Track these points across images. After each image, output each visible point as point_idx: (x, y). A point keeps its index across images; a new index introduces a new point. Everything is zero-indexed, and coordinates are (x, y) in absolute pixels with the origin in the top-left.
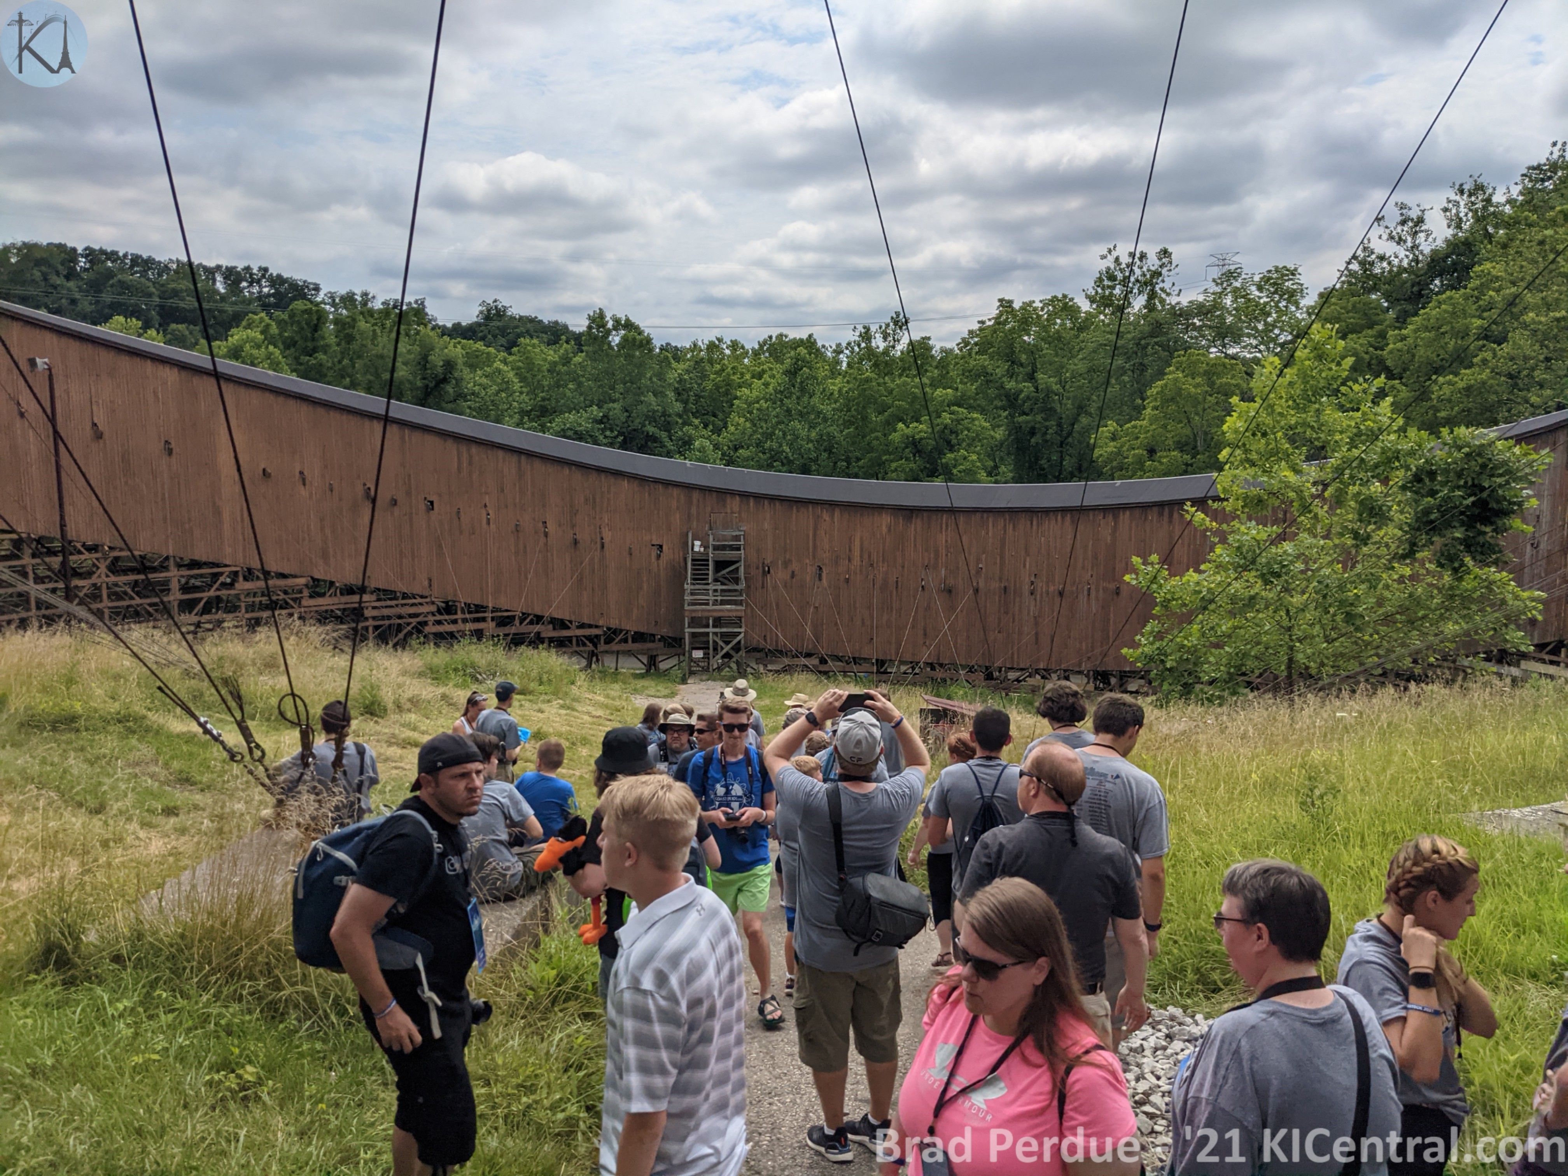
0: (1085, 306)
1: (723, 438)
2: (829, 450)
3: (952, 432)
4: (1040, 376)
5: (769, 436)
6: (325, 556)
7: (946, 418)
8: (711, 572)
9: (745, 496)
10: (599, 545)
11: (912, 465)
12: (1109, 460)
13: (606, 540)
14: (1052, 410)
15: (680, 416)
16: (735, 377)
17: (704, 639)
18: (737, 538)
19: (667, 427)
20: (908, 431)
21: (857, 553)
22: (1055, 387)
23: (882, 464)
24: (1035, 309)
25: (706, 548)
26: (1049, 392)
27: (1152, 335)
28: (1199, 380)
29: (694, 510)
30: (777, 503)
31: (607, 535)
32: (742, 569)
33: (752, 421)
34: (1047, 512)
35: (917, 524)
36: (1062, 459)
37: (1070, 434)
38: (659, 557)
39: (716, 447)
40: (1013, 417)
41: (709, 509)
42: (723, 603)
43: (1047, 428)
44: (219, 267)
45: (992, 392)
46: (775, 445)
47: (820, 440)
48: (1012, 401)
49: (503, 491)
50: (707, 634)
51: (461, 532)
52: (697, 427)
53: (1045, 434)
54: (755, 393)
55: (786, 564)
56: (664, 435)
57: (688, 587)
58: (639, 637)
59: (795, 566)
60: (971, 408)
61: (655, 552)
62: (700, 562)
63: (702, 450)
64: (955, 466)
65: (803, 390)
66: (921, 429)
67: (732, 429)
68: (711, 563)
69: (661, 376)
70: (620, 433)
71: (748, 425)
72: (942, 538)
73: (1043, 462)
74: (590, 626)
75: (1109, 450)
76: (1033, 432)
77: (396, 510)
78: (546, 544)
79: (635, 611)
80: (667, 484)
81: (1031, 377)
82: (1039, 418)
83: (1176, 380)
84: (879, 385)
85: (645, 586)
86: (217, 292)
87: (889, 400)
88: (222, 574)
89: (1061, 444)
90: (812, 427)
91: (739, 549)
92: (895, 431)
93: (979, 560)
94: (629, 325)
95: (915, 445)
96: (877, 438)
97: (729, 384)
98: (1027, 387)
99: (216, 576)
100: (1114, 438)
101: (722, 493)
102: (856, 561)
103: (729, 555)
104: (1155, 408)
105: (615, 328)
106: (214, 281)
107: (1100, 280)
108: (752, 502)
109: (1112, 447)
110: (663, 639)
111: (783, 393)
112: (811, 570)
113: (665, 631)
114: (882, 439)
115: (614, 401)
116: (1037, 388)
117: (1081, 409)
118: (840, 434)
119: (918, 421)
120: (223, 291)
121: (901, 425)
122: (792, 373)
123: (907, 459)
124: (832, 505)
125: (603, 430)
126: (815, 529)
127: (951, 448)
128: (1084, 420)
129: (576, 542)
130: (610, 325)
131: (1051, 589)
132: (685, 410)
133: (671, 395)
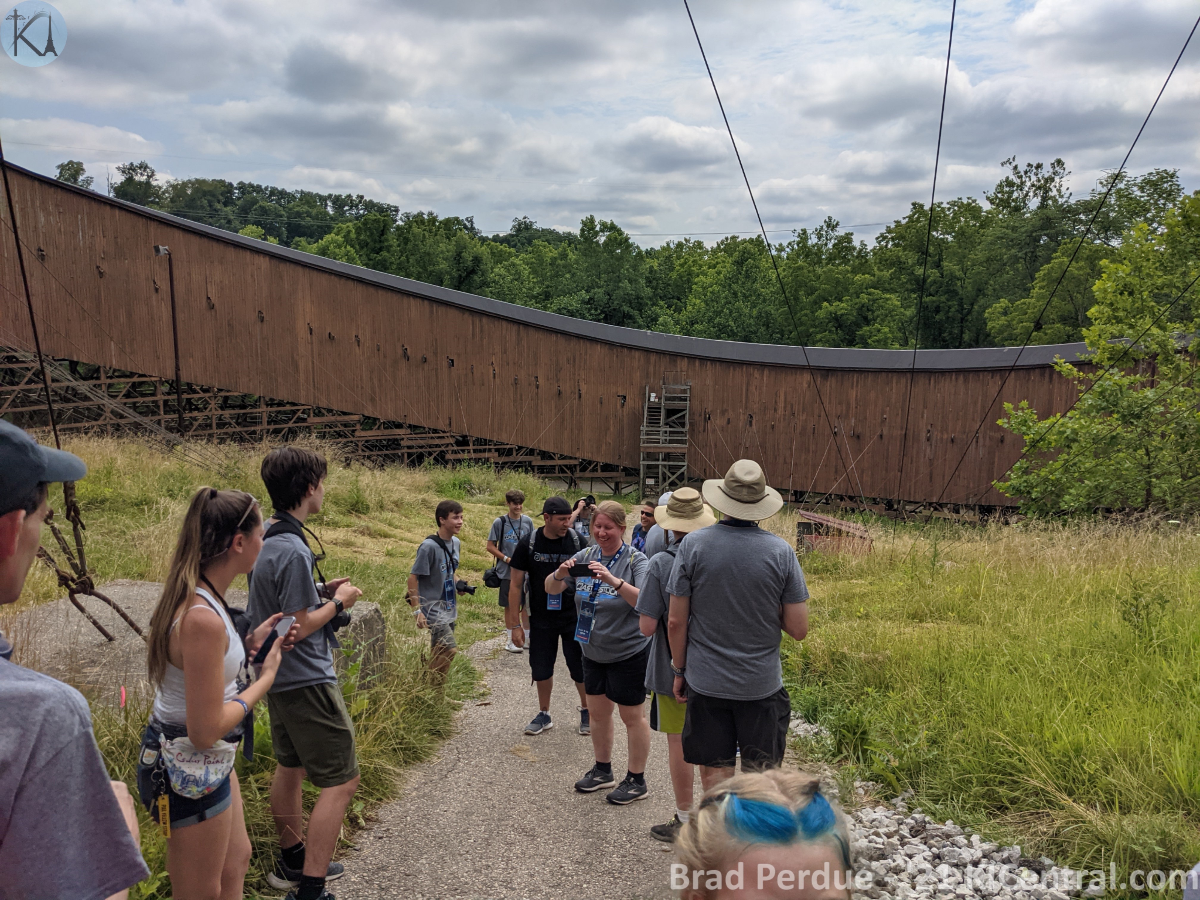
0: (986, 206)
1: (683, 316)
2: (767, 325)
3: (868, 310)
4: (945, 264)
5: (718, 314)
6: (373, 400)
7: (864, 298)
8: (662, 418)
9: (692, 358)
10: (577, 396)
11: (834, 336)
12: (1000, 332)
13: (583, 392)
14: (955, 293)
15: (650, 299)
16: (694, 268)
17: (655, 471)
18: (684, 391)
19: (640, 308)
20: (831, 309)
21: (781, 405)
22: (959, 274)
23: (809, 335)
24: (943, 209)
25: (660, 399)
26: (953, 277)
27: (1042, 228)
28: (1081, 264)
29: (651, 369)
30: (718, 364)
31: (584, 387)
32: (687, 416)
33: (706, 302)
34: (943, 372)
35: (832, 383)
36: (962, 332)
37: (970, 312)
38: (623, 405)
39: (677, 322)
40: (921, 298)
41: (662, 369)
42: (671, 441)
43: (950, 308)
44: (330, 196)
45: (904, 279)
46: (723, 321)
47: (759, 316)
48: (921, 285)
49: (505, 353)
50: (657, 466)
51: (474, 384)
52: (661, 308)
53: (948, 312)
54: (709, 280)
55: (723, 412)
56: (636, 313)
57: (644, 428)
58: (607, 467)
59: (730, 414)
60: (886, 290)
61: (620, 401)
62: (654, 410)
63: (665, 324)
64: (870, 337)
65: (747, 277)
66: (842, 307)
67: (689, 308)
68: (662, 410)
69: (635, 268)
70: (602, 312)
71: (703, 305)
72: (853, 393)
73: (945, 335)
74: (571, 458)
75: (1000, 322)
76: (937, 310)
77: (426, 366)
78: (537, 394)
79: (604, 446)
80: (631, 348)
81: (938, 265)
82: (943, 299)
83: (1061, 263)
84: (809, 272)
85: (612, 428)
86: (328, 214)
87: (816, 284)
88: (298, 410)
89: (962, 320)
90: (754, 306)
91: (686, 400)
92: (821, 308)
93: (883, 412)
94: (613, 228)
95: (837, 321)
96: (806, 315)
97: (690, 274)
98: (933, 274)
99: (294, 412)
100: (1005, 313)
101: (674, 356)
102: (781, 411)
103: (677, 404)
104: (1041, 288)
105: (602, 230)
106: (326, 205)
107: (1000, 186)
108: (697, 362)
109: (1003, 320)
110: (625, 469)
111: (732, 279)
112: (743, 418)
113: (627, 463)
114: (810, 315)
115: (599, 287)
116: (942, 274)
117: (980, 291)
118: (777, 312)
119: (840, 300)
120: (331, 213)
121: (825, 304)
122: (740, 263)
123: (830, 331)
124: (762, 366)
125: (589, 310)
126: (748, 384)
127: (867, 321)
128: (982, 301)
129: (560, 393)
130: (598, 228)
131: (945, 436)
132: (655, 295)
133: (643, 282)
